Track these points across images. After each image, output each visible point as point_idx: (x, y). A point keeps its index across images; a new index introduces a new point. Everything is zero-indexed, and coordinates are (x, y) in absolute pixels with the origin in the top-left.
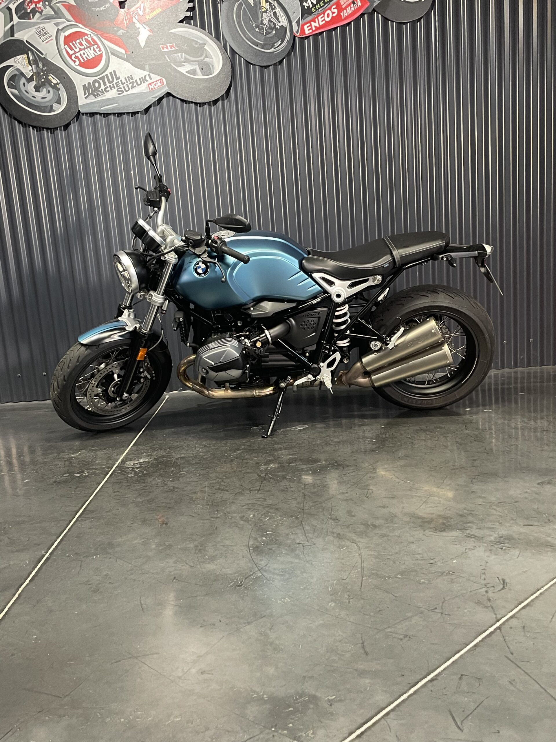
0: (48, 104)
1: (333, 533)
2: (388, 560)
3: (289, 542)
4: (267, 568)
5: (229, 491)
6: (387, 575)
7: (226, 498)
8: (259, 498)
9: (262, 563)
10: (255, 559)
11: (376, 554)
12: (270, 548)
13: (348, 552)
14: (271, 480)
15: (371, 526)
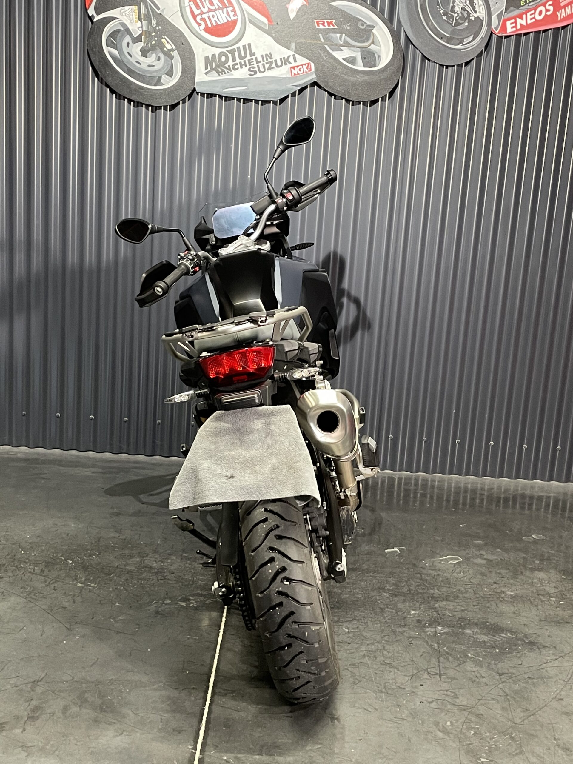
0: (155, 74)
5: (400, 668)
7: (402, 684)
8: (447, 691)
14: (450, 657)
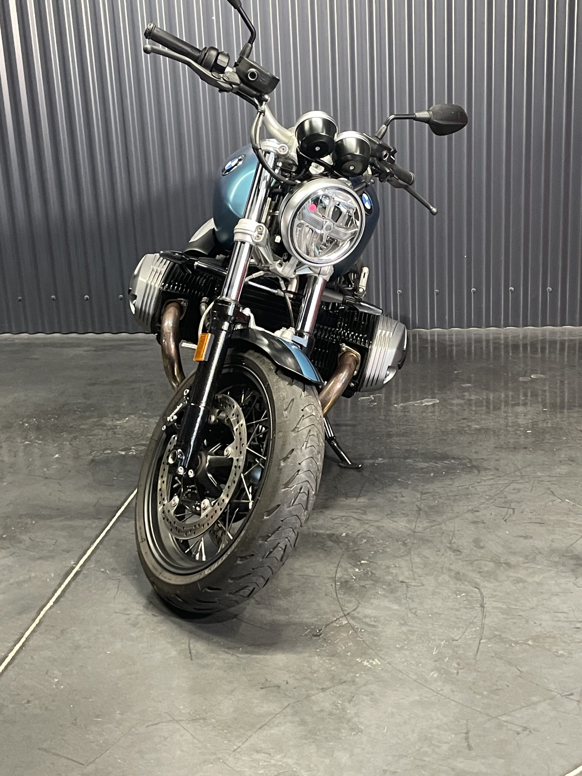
1: (450, 570)
2: (520, 617)
3: (389, 578)
4: (356, 615)
6: (514, 639)
9: (350, 605)
10: (342, 599)
11: (504, 607)
12: (364, 585)
13: (466, 600)
14: (377, 482)
15: (503, 565)
